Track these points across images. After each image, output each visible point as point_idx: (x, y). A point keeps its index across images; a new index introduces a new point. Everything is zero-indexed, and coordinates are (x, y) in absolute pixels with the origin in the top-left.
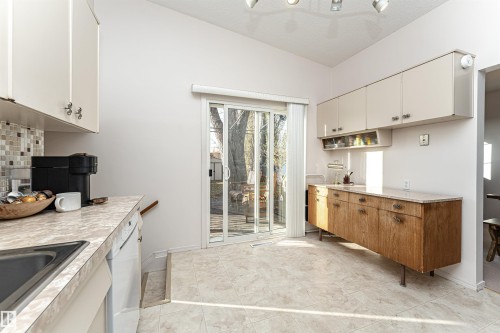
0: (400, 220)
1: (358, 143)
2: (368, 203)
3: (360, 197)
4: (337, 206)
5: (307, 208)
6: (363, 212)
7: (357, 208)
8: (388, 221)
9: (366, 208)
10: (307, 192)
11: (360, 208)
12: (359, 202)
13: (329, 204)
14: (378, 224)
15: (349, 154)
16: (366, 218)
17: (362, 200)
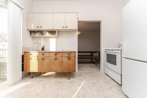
0: (69, 58)
1: (47, 34)
2: (58, 55)
3: (55, 53)
4: (44, 59)
5: (23, 65)
6: (56, 59)
7: (54, 58)
8: (65, 60)
9: (57, 57)
10: (23, 56)
11: (55, 57)
12: (54, 56)
13: (38, 59)
14: (62, 62)
15: (42, 39)
16: (57, 61)
17: (56, 54)
